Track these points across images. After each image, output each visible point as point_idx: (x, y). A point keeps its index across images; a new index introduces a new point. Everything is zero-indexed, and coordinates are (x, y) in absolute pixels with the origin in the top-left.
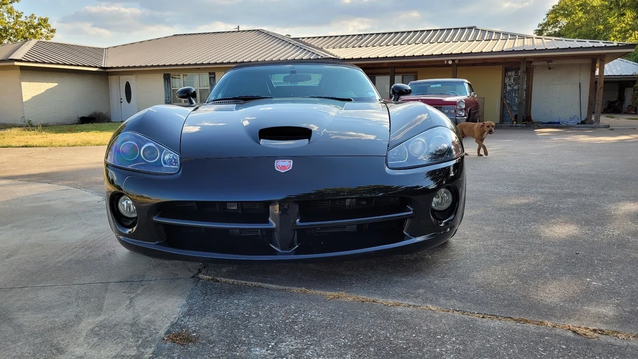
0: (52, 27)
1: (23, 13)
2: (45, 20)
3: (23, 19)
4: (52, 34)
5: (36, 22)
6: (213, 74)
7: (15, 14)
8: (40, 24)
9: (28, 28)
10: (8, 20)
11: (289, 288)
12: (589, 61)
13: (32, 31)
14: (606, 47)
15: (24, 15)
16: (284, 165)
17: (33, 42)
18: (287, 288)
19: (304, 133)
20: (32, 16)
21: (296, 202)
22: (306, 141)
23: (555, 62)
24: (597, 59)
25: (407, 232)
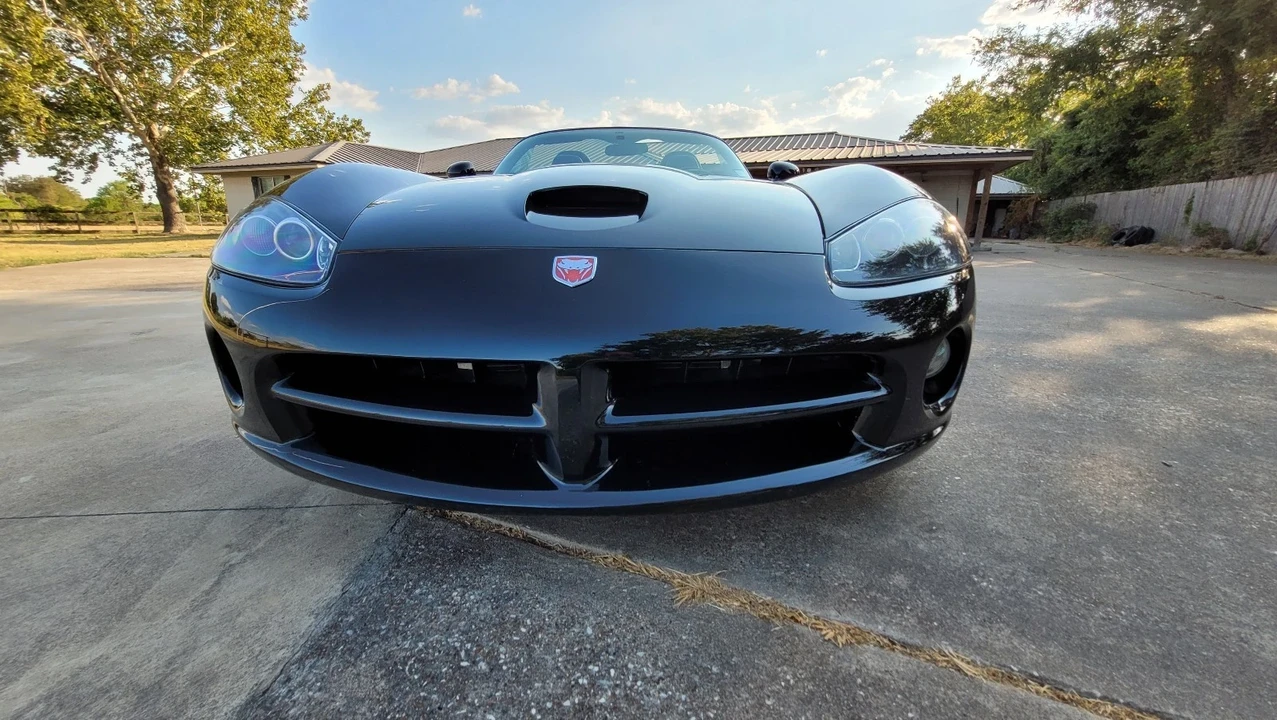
0: (367, 130)
1: (334, 113)
2: (359, 122)
3: (335, 120)
4: (367, 137)
5: (349, 124)
7: (327, 114)
8: (353, 127)
9: (341, 130)
10: (318, 121)
11: (589, 548)
12: (969, 173)
13: (345, 134)
14: (997, 154)
15: (335, 117)
16: (574, 270)
17: (342, 143)
18: (584, 547)
19: (631, 201)
20: (345, 118)
21: (602, 366)
22: (635, 218)
23: (930, 174)
24: (982, 169)
25: (860, 433)
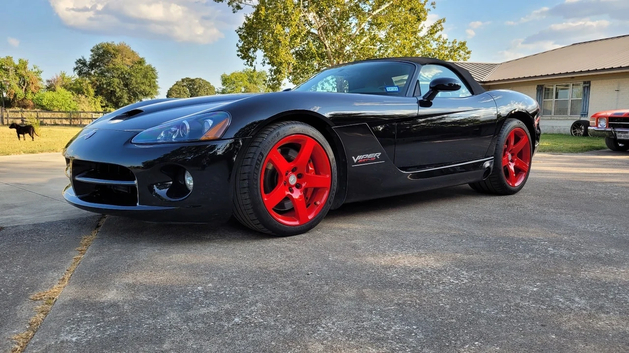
6: (588, 83)
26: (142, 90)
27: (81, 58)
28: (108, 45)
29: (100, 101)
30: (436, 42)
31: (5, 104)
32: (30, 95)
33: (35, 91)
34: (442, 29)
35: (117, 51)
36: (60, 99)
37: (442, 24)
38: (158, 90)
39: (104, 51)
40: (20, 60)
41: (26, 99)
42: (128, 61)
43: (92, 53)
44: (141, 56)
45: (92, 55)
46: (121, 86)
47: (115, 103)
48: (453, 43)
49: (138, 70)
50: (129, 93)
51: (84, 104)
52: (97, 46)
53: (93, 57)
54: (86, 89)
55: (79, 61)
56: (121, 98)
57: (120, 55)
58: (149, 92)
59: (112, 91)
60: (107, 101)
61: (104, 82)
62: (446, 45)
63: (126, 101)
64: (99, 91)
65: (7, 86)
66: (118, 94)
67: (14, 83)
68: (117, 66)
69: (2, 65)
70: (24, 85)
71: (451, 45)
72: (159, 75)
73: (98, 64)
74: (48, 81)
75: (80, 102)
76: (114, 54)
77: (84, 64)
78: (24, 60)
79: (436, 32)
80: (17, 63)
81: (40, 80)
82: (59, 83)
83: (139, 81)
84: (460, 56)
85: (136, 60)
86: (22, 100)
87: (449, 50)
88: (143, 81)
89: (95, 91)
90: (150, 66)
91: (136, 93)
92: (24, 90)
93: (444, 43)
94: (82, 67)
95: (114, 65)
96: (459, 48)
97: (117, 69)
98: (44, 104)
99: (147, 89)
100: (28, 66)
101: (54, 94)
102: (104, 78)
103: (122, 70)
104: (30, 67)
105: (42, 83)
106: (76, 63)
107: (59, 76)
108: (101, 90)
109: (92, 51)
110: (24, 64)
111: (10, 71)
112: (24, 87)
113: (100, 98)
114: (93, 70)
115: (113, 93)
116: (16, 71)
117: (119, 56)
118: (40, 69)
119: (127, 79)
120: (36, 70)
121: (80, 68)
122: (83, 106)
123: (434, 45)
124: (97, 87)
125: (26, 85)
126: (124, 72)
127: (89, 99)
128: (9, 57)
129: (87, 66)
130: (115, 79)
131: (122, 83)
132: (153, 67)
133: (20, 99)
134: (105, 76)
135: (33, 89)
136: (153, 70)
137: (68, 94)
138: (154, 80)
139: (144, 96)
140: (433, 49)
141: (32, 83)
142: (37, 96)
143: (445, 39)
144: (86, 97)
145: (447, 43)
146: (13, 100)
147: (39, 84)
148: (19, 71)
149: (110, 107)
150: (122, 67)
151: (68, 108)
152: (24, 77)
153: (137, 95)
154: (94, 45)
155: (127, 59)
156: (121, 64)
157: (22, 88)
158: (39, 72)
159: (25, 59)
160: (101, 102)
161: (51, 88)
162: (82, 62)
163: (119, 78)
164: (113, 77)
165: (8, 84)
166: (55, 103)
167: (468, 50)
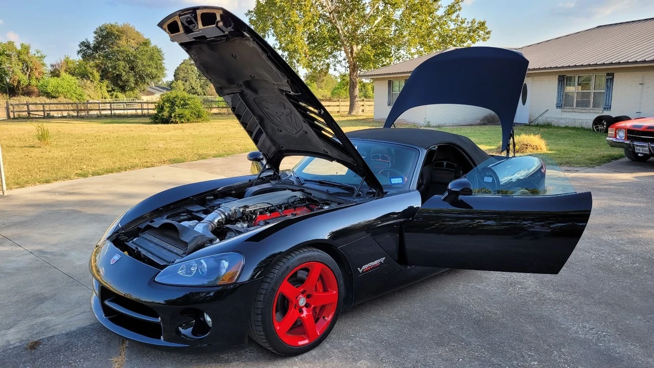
1: (466, 19)
2: (483, 24)
4: (488, 35)
5: (476, 25)
6: (611, 75)
15: (466, 21)
26: (149, 72)
27: (85, 41)
28: (111, 26)
29: (105, 85)
30: (453, 22)
31: (9, 92)
32: (34, 81)
33: (40, 77)
34: (460, 9)
35: (122, 33)
36: (65, 85)
37: (460, 3)
38: (165, 72)
39: (108, 33)
40: (22, 45)
41: (30, 85)
42: (133, 43)
43: (95, 35)
44: (146, 37)
45: (95, 37)
46: (127, 69)
47: (122, 88)
48: (472, 22)
49: (143, 52)
50: (135, 76)
51: (90, 90)
52: (100, 28)
53: (97, 39)
54: (91, 73)
55: (83, 44)
56: (127, 82)
57: (125, 36)
58: (156, 75)
59: (117, 75)
60: (113, 85)
61: (110, 65)
62: (464, 25)
63: (133, 85)
64: (104, 75)
65: (11, 73)
66: (124, 78)
67: (17, 69)
68: (122, 49)
69: (4, 51)
70: (27, 70)
71: (470, 25)
72: (165, 56)
73: (102, 46)
74: (52, 66)
75: (84, 87)
76: (118, 35)
77: (88, 46)
78: (26, 45)
79: (454, 12)
80: (19, 48)
81: (44, 65)
82: (64, 68)
83: (145, 64)
84: (479, 36)
85: (141, 41)
86: (27, 86)
87: (468, 30)
88: (150, 64)
89: (100, 76)
90: (155, 48)
91: (142, 76)
92: (27, 76)
93: (462, 22)
94: (87, 51)
95: (118, 47)
96: (478, 28)
97: (122, 52)
98: (49, 91)
99: (154, 71)
100: (30, 51)
101: (59, 80)
102: (109, 61)
103: (128, 53)
104: (32, 51)
105: (45, 68)
106: (80, 46)
107: (63, 60)
108: (106, 74)
109: (95, 33)
110: (26, 49)
111: (12, 56)
112: (28, 73)
113: (106, 82)
114: (98, 52)
115: (119, 76)
116: (18, 56)
117: (124, 38)
118: (44, 53)
119: (133, 61)
120: (39, 55)
121: (84, 51)
122: (89, 91)
123: (452, 26)
124: (103, 71)
125: (29, 71)
126: (130, 55)
127: (95, 84)
128: (10, 42)
129: (91, 48)
130: (120, 62)
131: (128, 66)
132: (159, 48)
133: (24, 86)
134: (110, 59)
135: (37, 74)
136: (159, 51)
137: (73, 80)
138: (159, 62)
139: (151, 79)
140: (451, 30)
141: (36, 69)
142: (41, 82)
143: (463, 19)
144: (92, 81)
145: (466, 23)
146: (17, 86)
147: (44, 69)
148: (21, 57)
149: (117, 92)
150: (127, 49)
151: (73, 94)
152: (27, 62)
153: (144, 78)
154: (98, 27)
155: (131, 40)
156: (126, 45)
157: (26, 74)
158: (42, 57)
159: (26, 43)
160: (107, 87)
161: (55, 73)
162: (85, 45)
163: (125, 61)
164: (119, 60)
165: (12, 70)
166: (60, 89)
167: (488, 30)
